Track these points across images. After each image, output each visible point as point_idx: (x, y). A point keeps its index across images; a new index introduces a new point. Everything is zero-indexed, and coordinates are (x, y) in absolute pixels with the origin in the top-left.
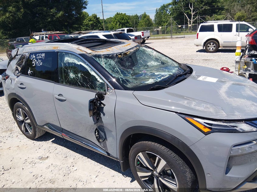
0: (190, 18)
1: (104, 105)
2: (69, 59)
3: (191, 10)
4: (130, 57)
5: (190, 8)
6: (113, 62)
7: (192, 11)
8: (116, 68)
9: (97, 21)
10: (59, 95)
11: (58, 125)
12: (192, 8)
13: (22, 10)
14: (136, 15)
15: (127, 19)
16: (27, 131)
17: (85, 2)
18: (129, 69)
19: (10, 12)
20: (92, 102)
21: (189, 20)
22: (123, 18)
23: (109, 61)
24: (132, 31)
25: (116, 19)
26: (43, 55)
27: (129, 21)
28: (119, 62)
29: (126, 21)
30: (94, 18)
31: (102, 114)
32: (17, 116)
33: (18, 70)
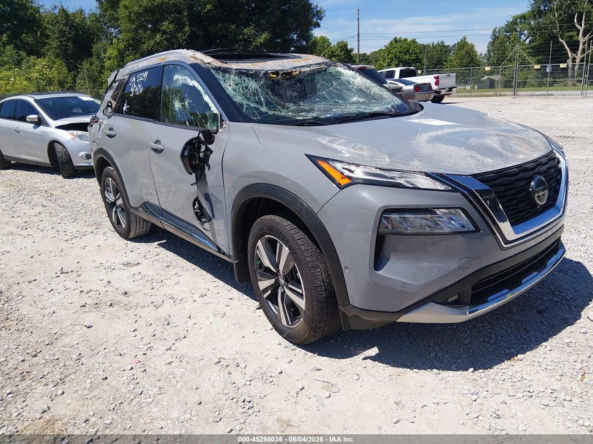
0: (574, 50)
1: (211, 152)
2: (180, 78)
3: (579, 31)
4: (301, 81)
5: (578, 26)
6: (253, 85)
7: (581, 32)
8: (258, 95)
9: (346, 57)
10: (155, 143)
11: (156, 203)
12: (581, 25)
13: (187, 29)
14: (442, 42)
15: (418, 51)
16: (119, 223)
17: (318, 12)
18: (290, 102)
19: (164, 33)
20: (190, 144)
21: (570, 55)
22: (408, 51)
23: (246, 81)
24: (413, 74)
25: (390, 53)
26: (146, 73)
27: (421, 56)
28: (269, 87)
29: (413, 57)
30: (341, 51)
31: (206, 167)
32: (106, 195)
33: (111, 106)
